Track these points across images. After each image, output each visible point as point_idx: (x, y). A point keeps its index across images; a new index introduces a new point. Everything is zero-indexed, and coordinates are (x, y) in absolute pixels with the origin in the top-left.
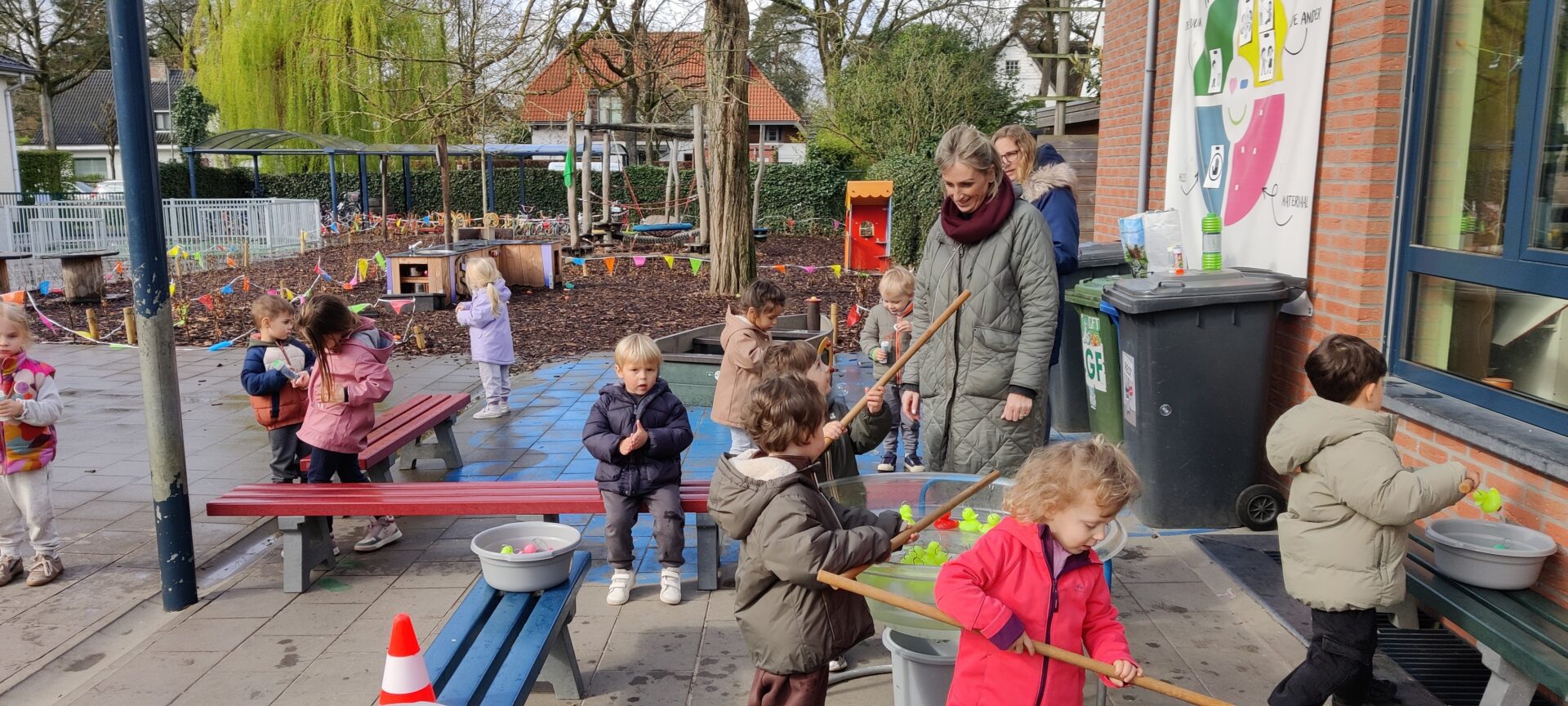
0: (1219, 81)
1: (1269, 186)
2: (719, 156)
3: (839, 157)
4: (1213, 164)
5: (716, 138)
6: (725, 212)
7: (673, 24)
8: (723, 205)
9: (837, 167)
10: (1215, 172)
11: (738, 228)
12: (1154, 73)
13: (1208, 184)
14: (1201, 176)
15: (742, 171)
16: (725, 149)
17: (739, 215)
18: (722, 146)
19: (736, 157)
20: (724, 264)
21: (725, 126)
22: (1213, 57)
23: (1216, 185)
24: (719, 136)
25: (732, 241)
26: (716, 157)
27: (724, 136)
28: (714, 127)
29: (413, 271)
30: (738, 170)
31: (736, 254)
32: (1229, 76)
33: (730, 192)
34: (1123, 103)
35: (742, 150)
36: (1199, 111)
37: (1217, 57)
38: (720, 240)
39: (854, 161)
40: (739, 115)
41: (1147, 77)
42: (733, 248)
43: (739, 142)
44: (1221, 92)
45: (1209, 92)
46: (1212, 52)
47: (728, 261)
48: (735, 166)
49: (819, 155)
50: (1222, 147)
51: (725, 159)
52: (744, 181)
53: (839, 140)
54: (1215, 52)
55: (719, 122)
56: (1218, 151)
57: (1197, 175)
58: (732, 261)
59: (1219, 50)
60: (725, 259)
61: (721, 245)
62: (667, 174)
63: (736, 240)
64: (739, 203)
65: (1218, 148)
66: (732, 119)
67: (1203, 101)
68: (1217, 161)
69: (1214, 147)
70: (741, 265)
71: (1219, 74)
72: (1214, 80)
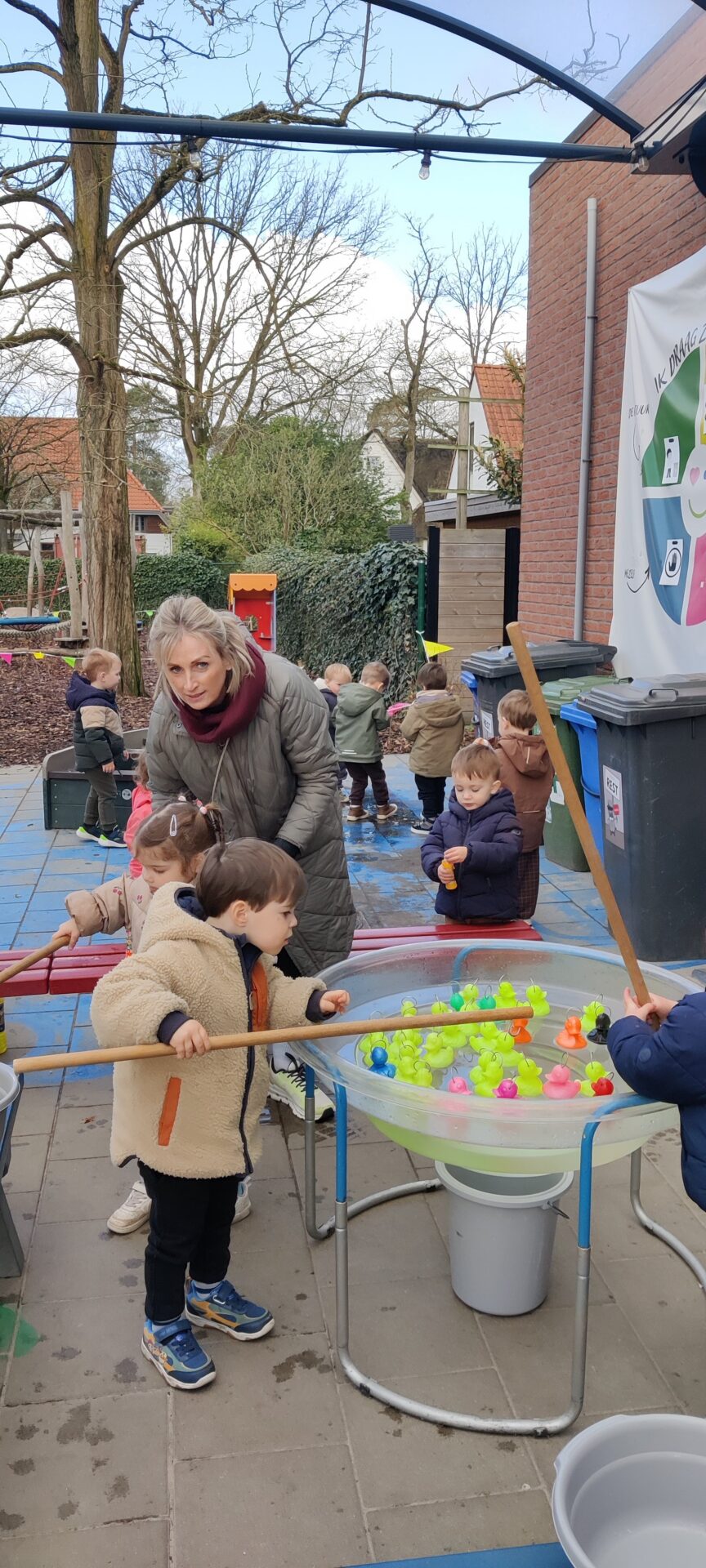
0: (675, 471)
2: (96, 545)
3: (212, 549)
5: (93, 526)
6: (106, 606)
7: (27, 408)
8: (103, 597)
9: (210, 559)
11: (120, 623)
12: (590, 463)
13: (664, 580)
14: (654, 570)
15: (123, 562)
16: (103, 537)
17: (121, 609)
18: (100, 534)
19: (116, 546)
21: (104, 513)
22: (667, 445)
24: (97, 524)
25: (115, 637)
26: (93, 546)
27: (102, 524)
28: (91, 513)
30: (119, 561)
32: (690, 464)
33: (111, 584)
34: (551, 495)
35: (123, 539)
36: (647, 504)
37: (673, 446)
38: (101, 636)
39: (227, 552)
40: (118, 501)
41: (583, 467)
42: (115, 644)
43: (119, 531)
44: (679, 482)
45: (663, 483)
46: (666, 440)
48: (115, 556)
49: (191, 546)
50: (680, 541)
51: (104, 548)
52: (126, 572)
53: (211, 531)
54: (671, 441)
55: (97, 508)
56: (675, 546)
57: (647, 571)
59: (676, 438)
62: (28, 564)
63: (119, 636)
64: (121, 596)
65: (675, 543)
66: (109, 506)
67: (655, 493)
68: (675, 557)
69: (670, 542)
71: (676, 464)
72: (669, 470)
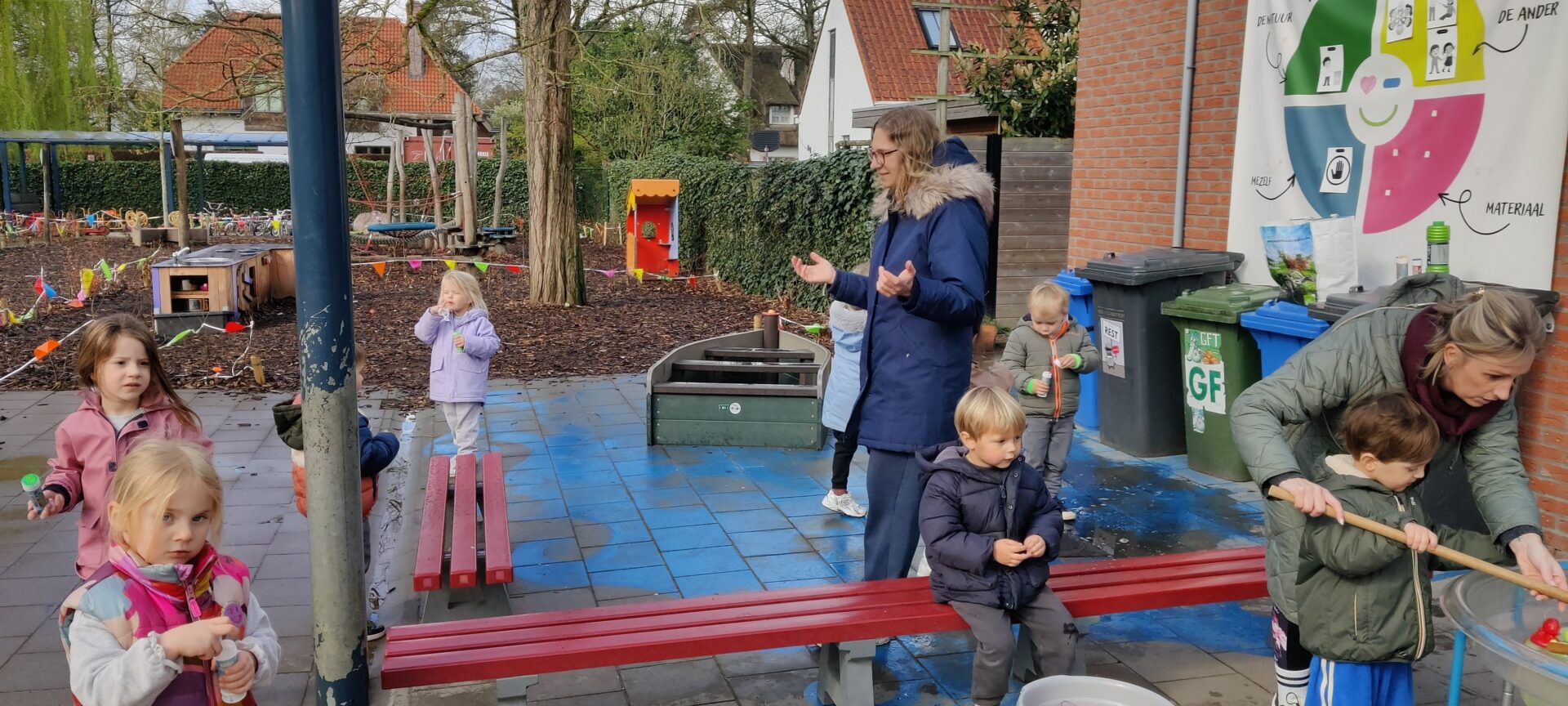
1: (1453, 191)
2: (541, 150)
4: (1333, 167)
5: (537, 129)
6: (549, 212)
10: (1338, 175)
11: (563, 230)
12: (1194, 70)
13: (1323, 188)
14: (1305, 178)
15: (567, 168)
16: (549, 141)
17: (564, 215)
18: (545, 138)
19: (560, 151)
20: (549, 269)
21: (548, 117)
23: (1343, 188)
24: (541, 127)
25: (558, 244)
26: (537, 150)
27: (546, 127)
28: (535, 116)
29: (185, 284)
30: (563, 166)
31: (563, 259)
32: (1360, 73)
33: (555, 190)
35: (567, 143)
36: (1290, 112)
38: (544, 242)
40: (563, 104)
41: (1187, 74)
42: (559, 252)
43: (564, 135)
44: (1344, 89)
45: (1318, 91)
46: (1322, 49)
47: (553, 266)
48: (561, 160)
50: (1348, 149)
51: (548, 153)
52: (570, 178)
55: (541, 111)
56: (1340, 154)
57: (1293, 178)
58: (558, 266)
59: (1340, 48)
60: (550, 264)
61: (544, 248)
63: (563, 243)
64: (565, 202)
65: (1339, 151)
66: (555, 108)
67: (1306, 101)
68: (1340, 165)
69: (1331, 150)
70: (568, 270)
71: (1337, 73)
72: (1327, 79)
